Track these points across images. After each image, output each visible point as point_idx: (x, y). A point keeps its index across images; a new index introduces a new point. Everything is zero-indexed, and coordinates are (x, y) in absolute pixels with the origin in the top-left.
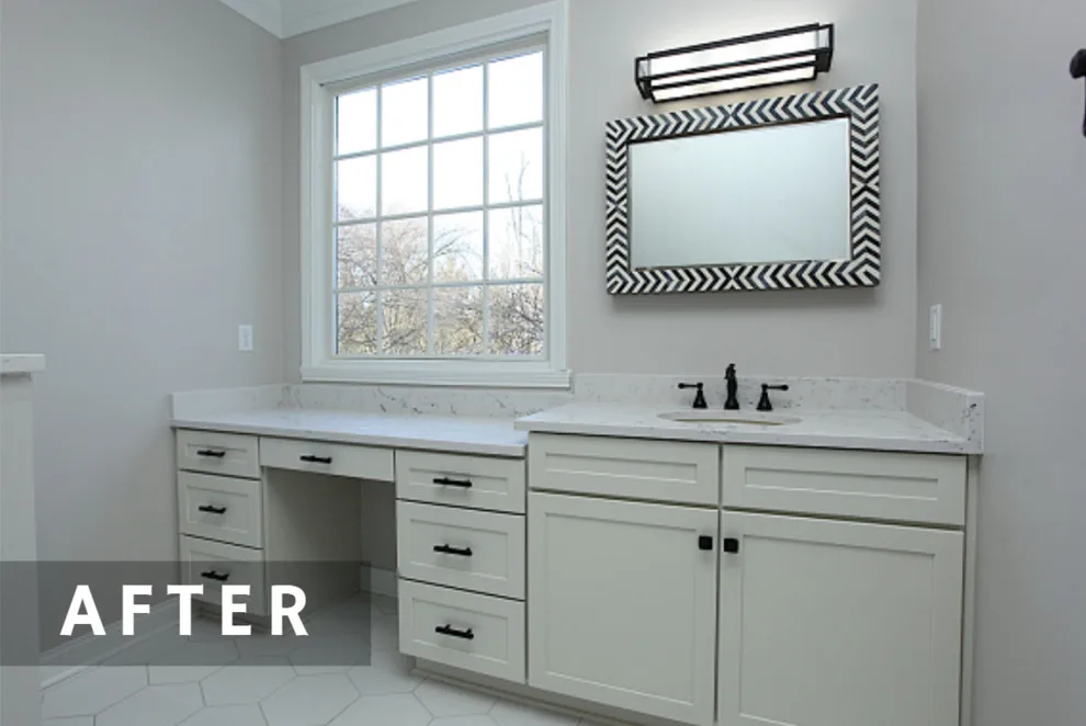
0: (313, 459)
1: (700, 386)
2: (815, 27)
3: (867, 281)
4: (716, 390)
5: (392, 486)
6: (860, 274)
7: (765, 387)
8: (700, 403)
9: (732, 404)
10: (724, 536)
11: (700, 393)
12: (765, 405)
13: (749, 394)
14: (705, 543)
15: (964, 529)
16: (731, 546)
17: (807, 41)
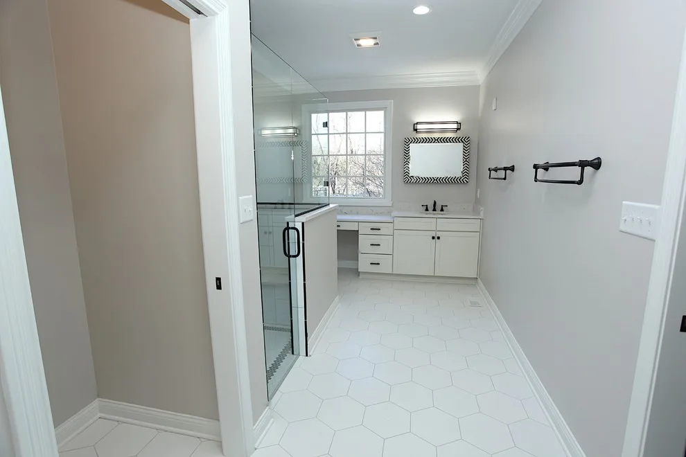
1: (427, 206)
2: (457, 123)
3: (466, 182)
4: (431, 207)
5: (357, 231)
6: (464, 180)
7: (442, 206)
8: (427, 210)
9: (434, 210)
10: (437, 236)
11: (427, 208)
12: (442, 210)
13: (438, 207)
14: (433, 238)
15: (480, 232)
16: (438, 238)
17: (455, 126)
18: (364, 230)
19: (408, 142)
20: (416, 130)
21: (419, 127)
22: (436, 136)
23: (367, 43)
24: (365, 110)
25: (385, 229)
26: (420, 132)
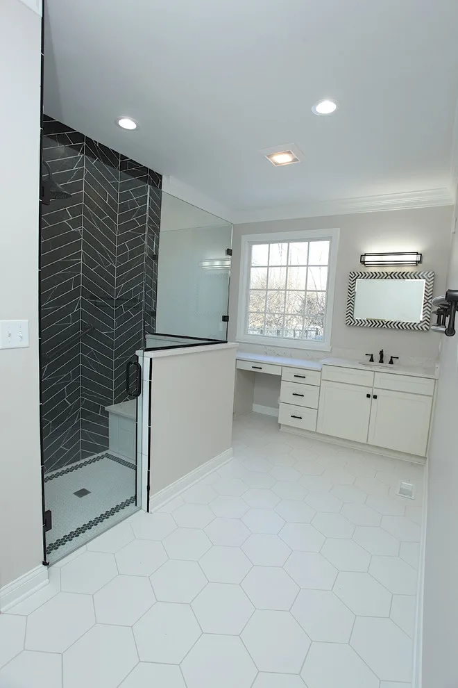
0: (255, 367)
1: (372, 355)
2: (417, 254)
3: (425, 329)
4: (377, 357)
5: (280, 377)
6: (423, 327)
7: (392, 357)
8: (372, 360)
9: (381, 361)
10: (374, 394)
11: (372, 357)
12: (391, 362)
13: (387, 359)
14: (368, 396)
15: (433, 396)
16: (375, 397)
17: (415, 258)
18: (287, 375)
19: (354, 277)
20: (363, 263)
21: (367, 258)
22: (390, 270)
23: (283, 159)
24: (309, 240)
25: (312, 378)
26: (370, 265)
